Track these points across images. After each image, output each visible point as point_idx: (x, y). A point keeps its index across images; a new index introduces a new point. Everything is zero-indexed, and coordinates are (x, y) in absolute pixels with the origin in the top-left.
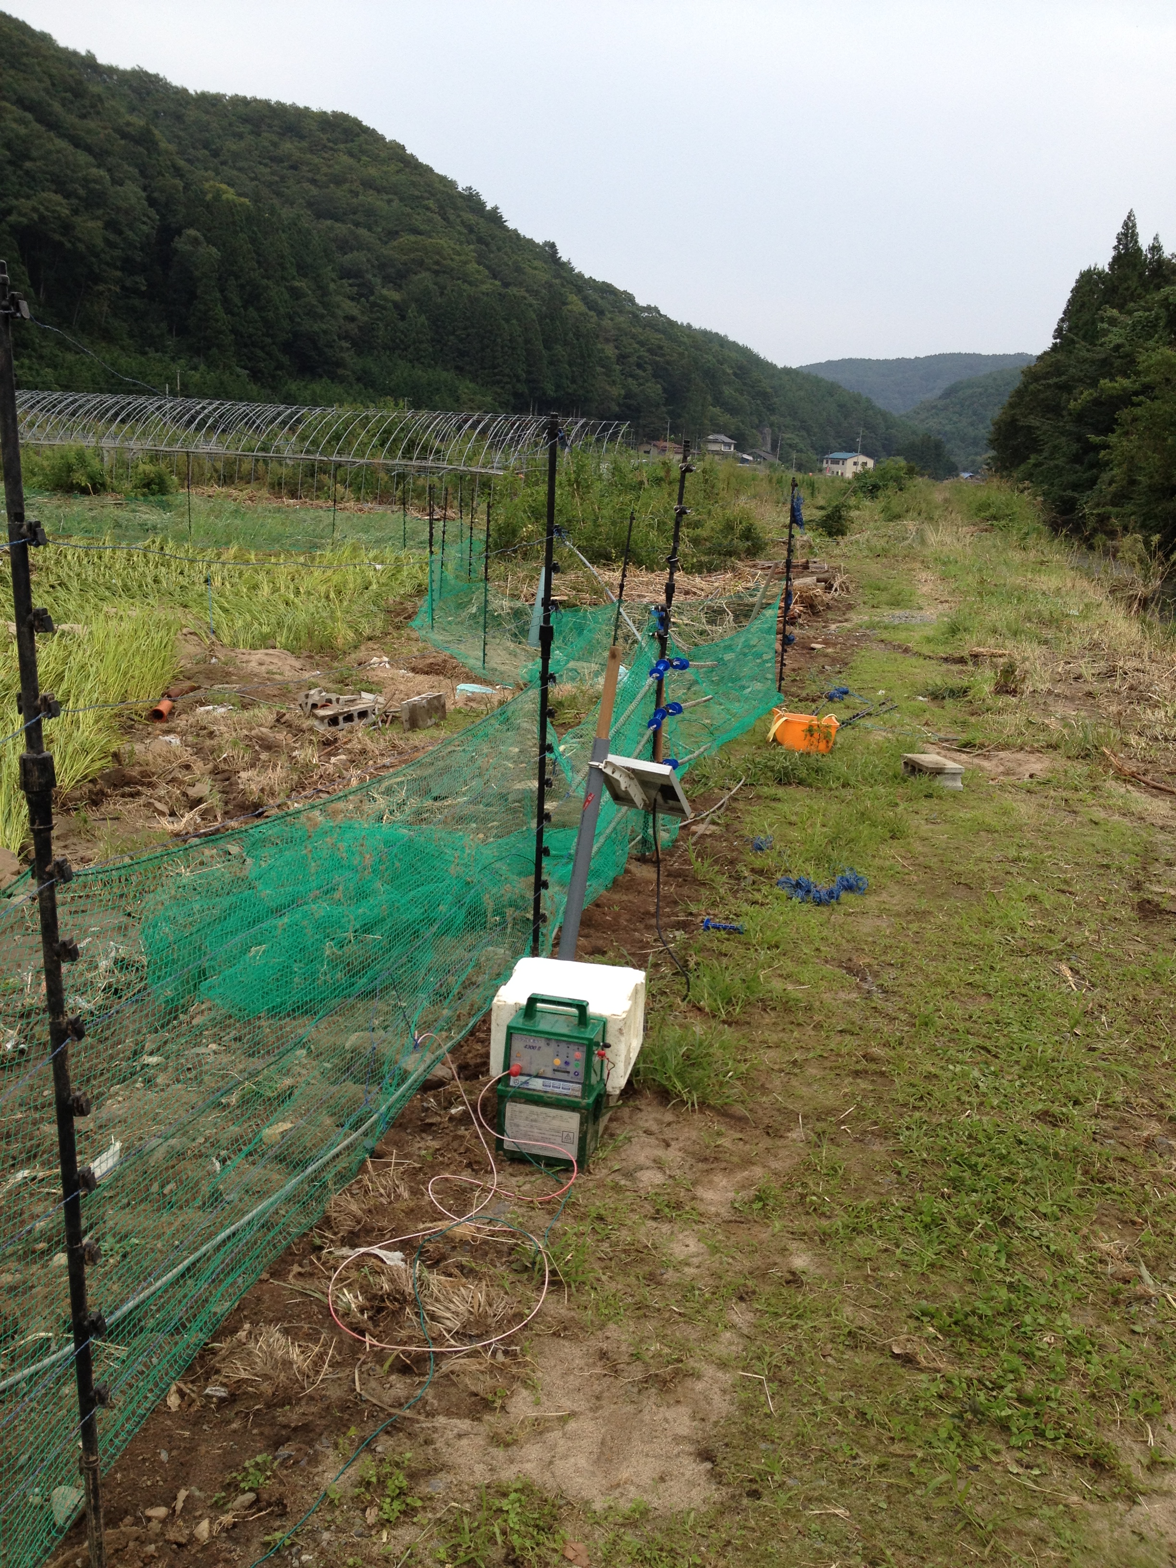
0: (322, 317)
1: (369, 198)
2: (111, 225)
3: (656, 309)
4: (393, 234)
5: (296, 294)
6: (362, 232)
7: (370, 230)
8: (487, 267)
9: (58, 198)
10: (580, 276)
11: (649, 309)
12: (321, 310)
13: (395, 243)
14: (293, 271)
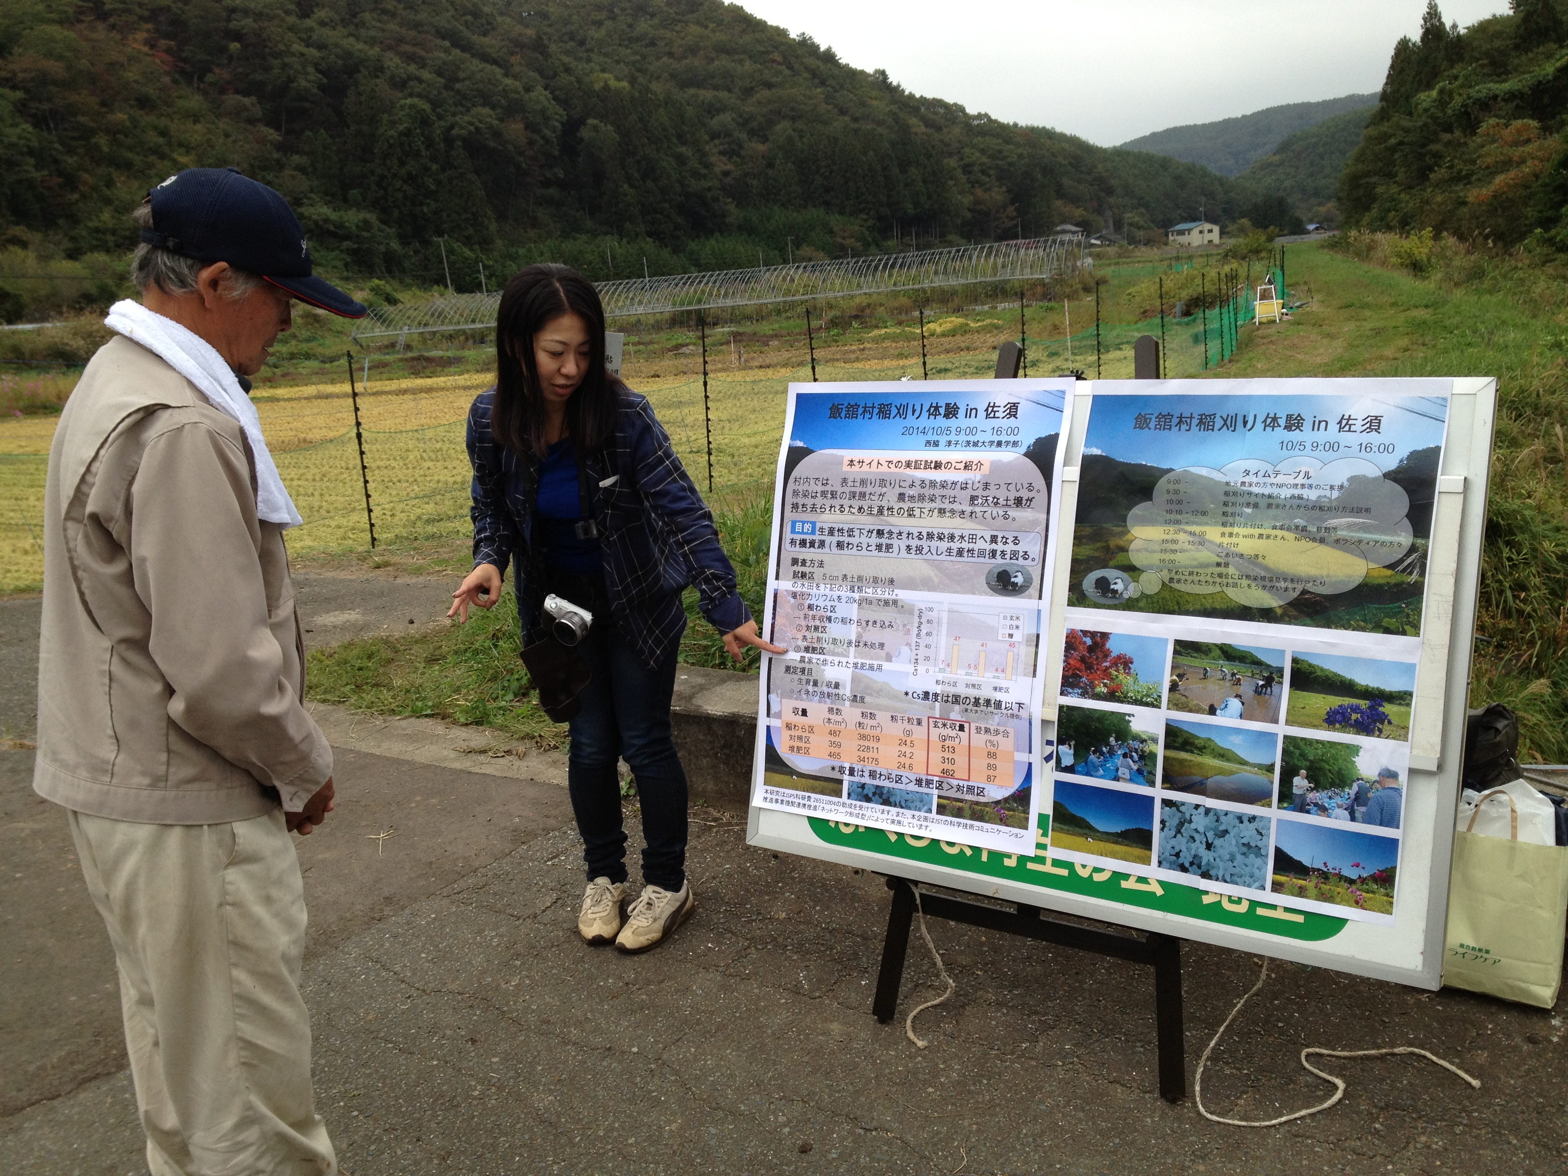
0: (705, 177)
1: (723, 63)
2: (530, 127)
3: (986, 115)
4: (748, 92)
5: (681, 160)
6: (723, 94)
7: (729, 90)
8: (836, 106)
9: (486, 110)
10: (911, 96)
11: (979, 116)
12: (704, 171)
13: (754, 99)
14: (675, 140)
